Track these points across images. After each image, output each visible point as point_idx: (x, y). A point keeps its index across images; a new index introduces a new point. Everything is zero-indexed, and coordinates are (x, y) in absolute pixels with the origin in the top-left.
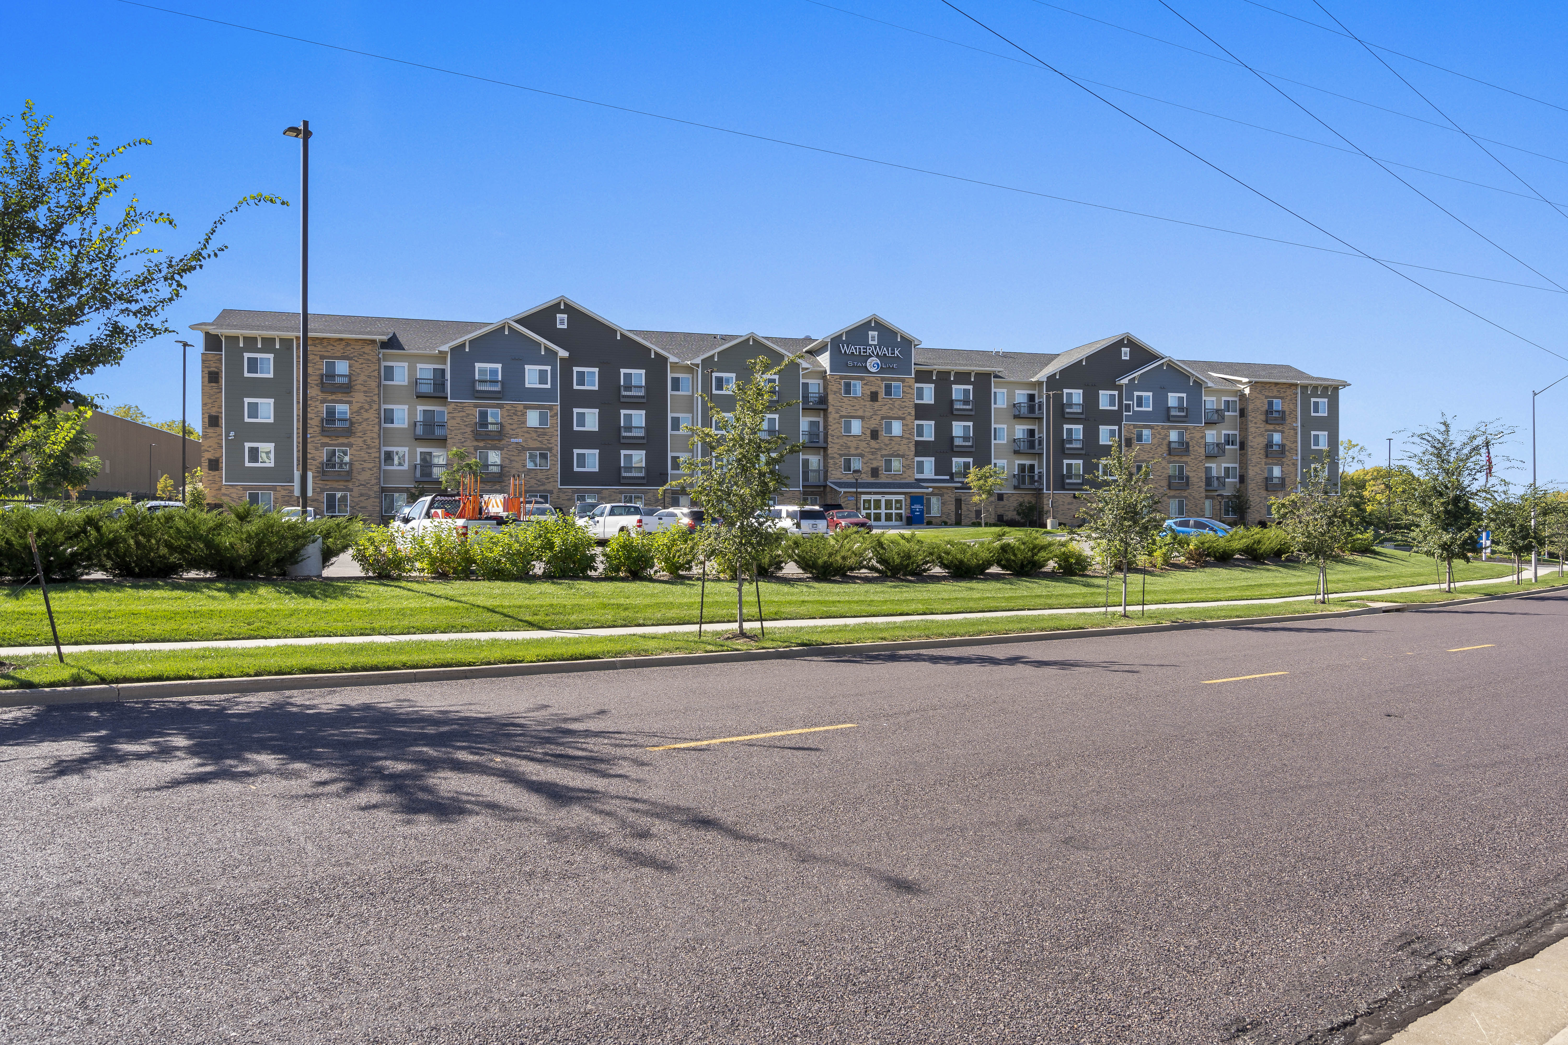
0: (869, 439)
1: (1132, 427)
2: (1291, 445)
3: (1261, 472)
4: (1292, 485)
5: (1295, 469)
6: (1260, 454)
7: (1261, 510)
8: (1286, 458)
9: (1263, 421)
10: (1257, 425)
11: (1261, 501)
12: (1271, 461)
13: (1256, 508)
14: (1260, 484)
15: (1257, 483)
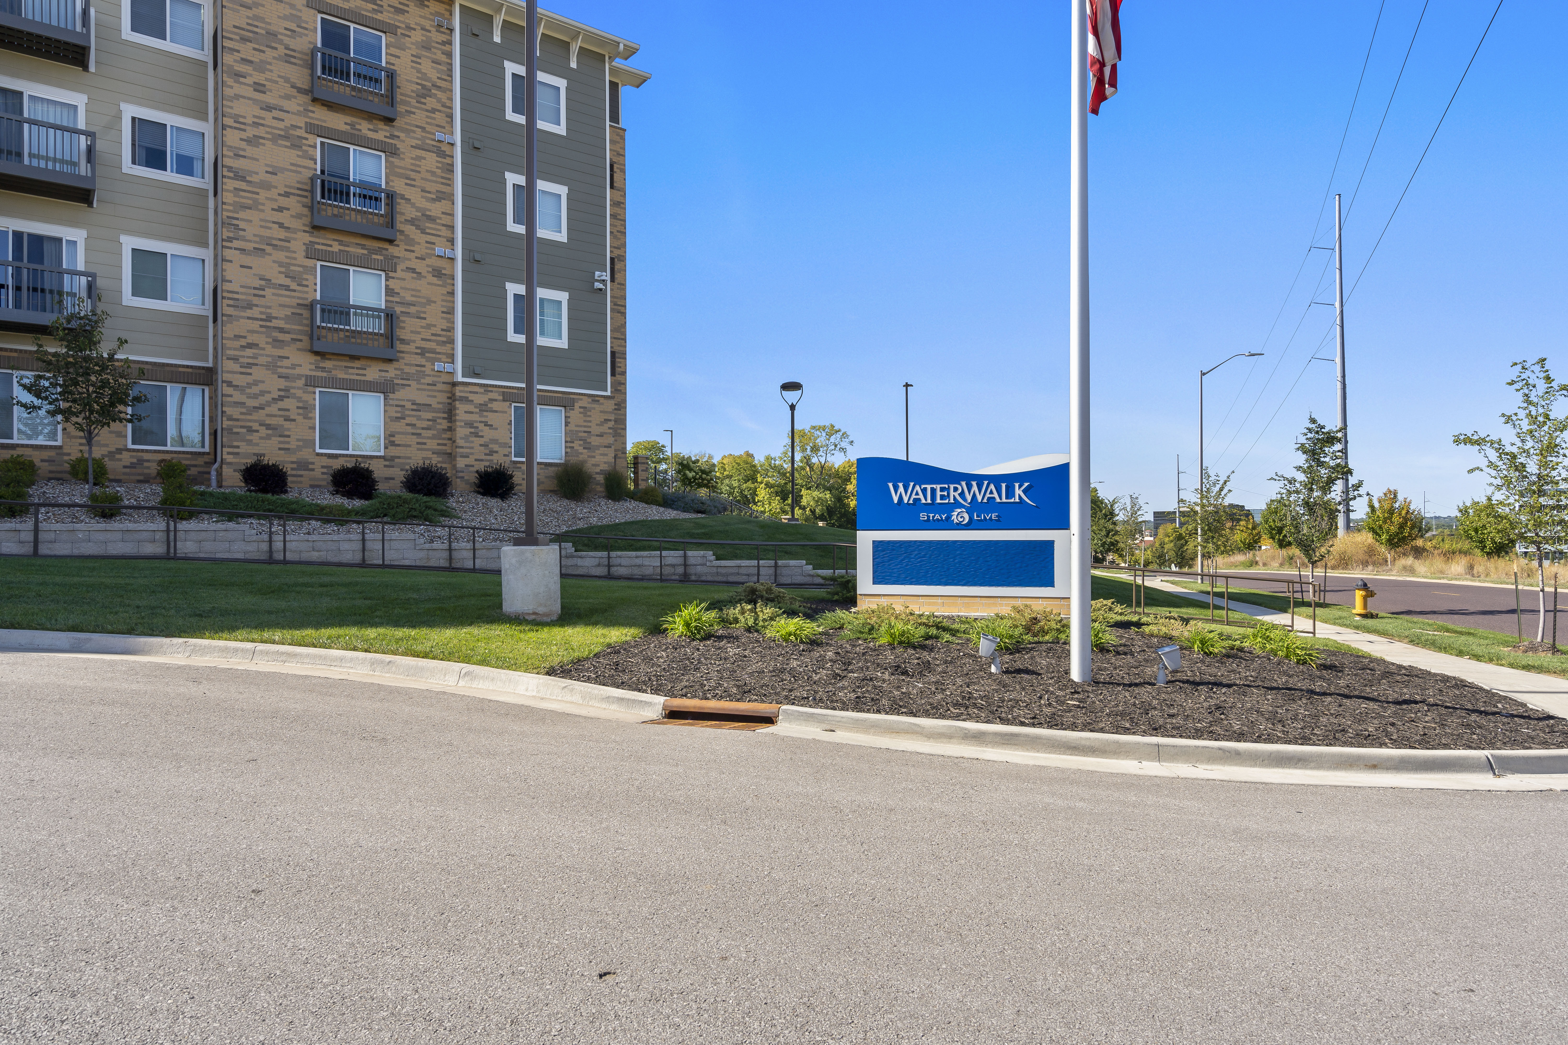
2: (428, 205)
3: (287, 282)
4: (432, 345)
5: (444, 291)
6: (280, 209)
7: (287, 424)
8: (403, 246)
9: (300, 90)
10: (269, 98)
11: (286, 390)
12: (336, 247)
13: (261, 415)
14: (281, 324)
15: (269, 318)
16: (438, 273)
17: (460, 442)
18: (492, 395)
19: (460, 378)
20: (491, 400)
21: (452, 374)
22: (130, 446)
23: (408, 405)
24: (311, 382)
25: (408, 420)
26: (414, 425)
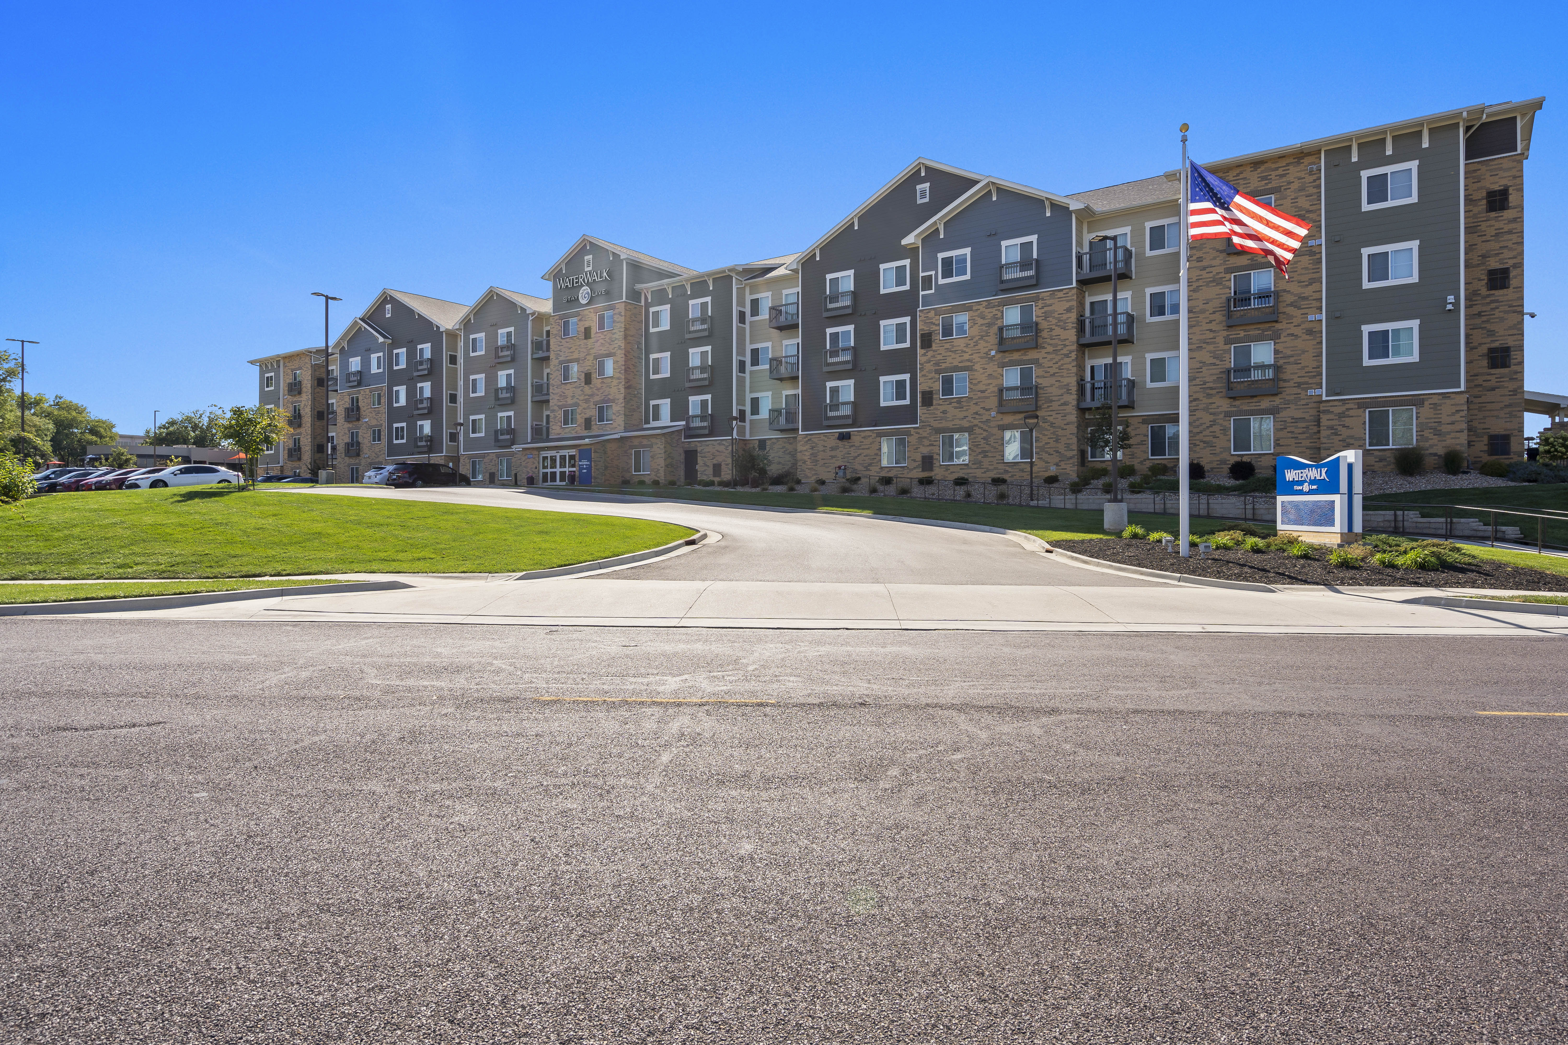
0: (583, 384)
1: (932, 313)
2: (1303, 290)
3: (1214, 361)
4: (1306, 379)
5: (1315, 342)
6: (1211, 322)
7: (1214, 440)
8: (1285, 322)
9: (1221, 252)
10: (1204, 263)
11: (1214, 421)
12: (1242, 334)
13: (1200, 436)
14: (1211, 385)
15: (1205, 383)
16: (1310, 332)
17: (1323, 440)
18: (1348, 406)
19: (1324, 398)
20: (1348, 409)
21: (1321, 396)
22: (1150, 457)
23: (1289, 420)
24: (1228, 415)
25: (1289, 429)
26: (1292, 432)
